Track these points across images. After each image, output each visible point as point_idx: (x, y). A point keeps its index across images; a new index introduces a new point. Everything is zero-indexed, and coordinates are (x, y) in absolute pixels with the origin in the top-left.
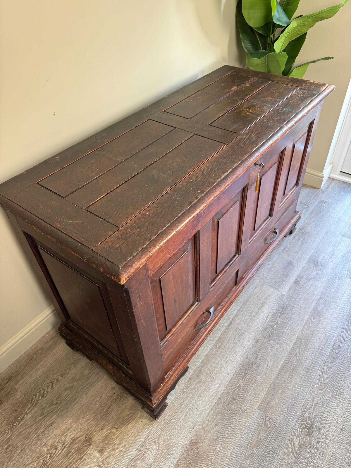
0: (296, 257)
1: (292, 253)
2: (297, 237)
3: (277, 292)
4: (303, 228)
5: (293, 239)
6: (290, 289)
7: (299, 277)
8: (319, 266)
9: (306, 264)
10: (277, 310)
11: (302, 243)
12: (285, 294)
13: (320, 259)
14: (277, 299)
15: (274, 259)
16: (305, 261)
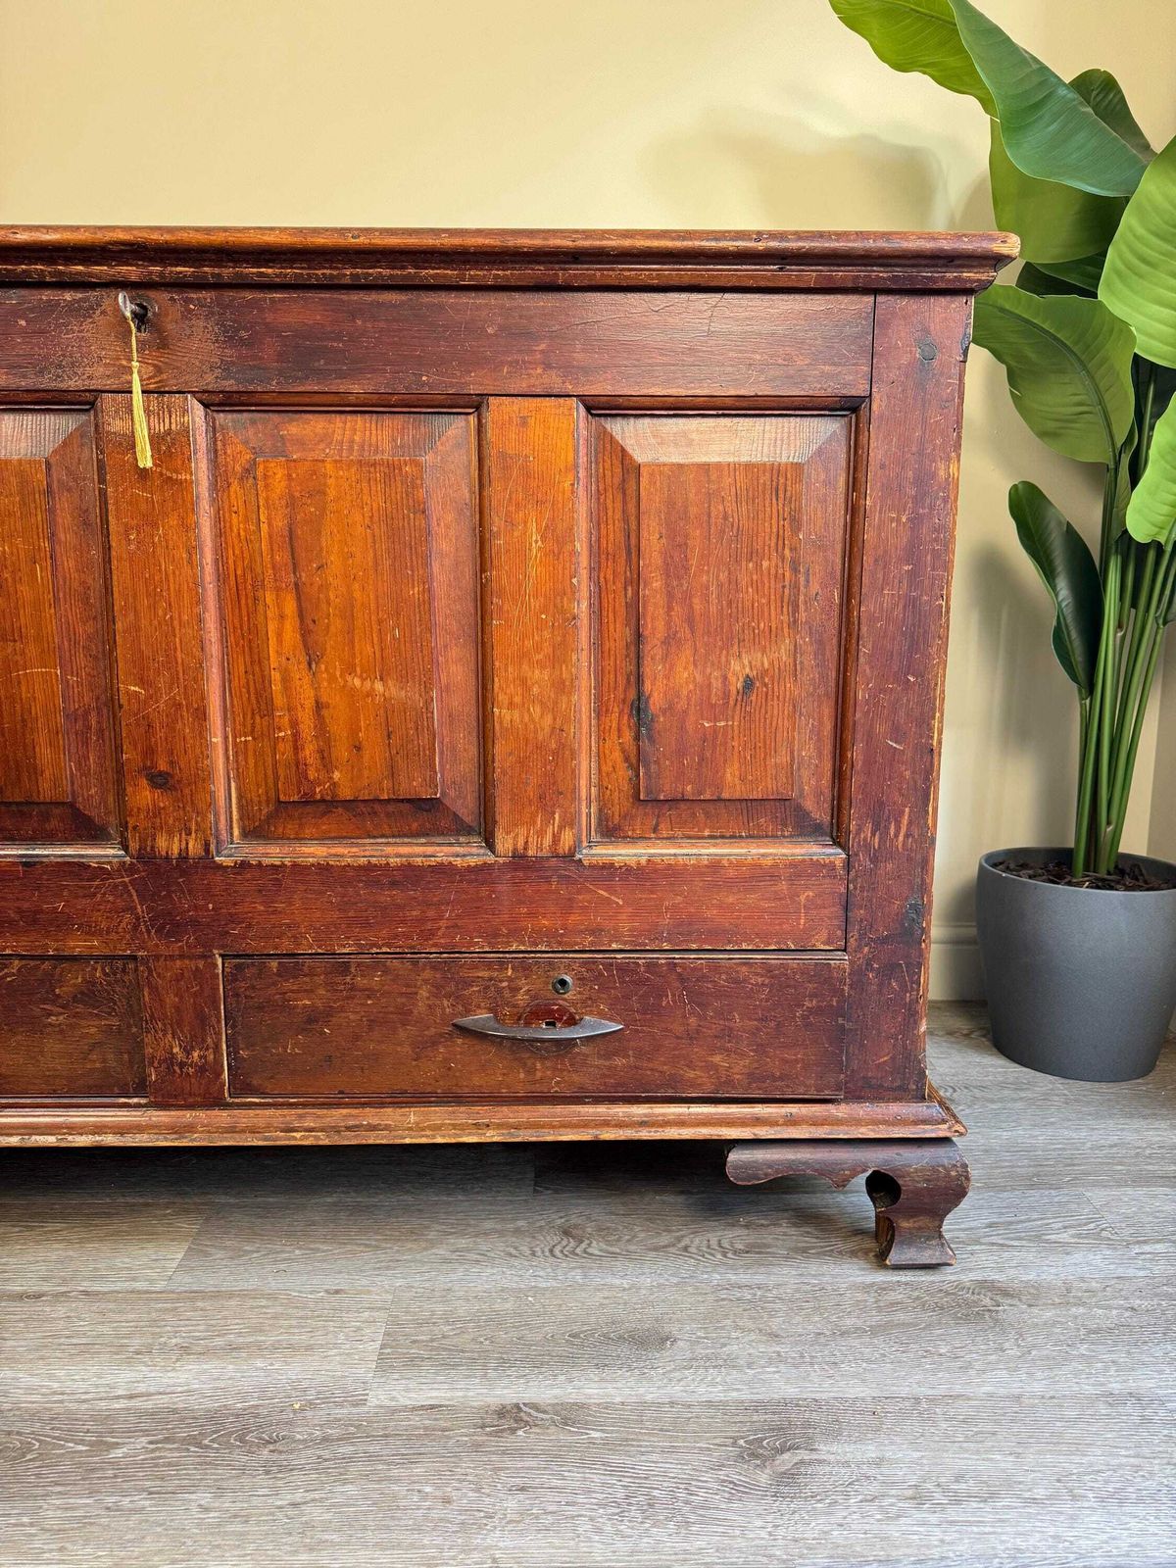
0: (724, 1345)
1: (750, 1325)
2: (893, 1296)
3: (365, 1371)
4: (1006, 1293)
5: (866, 1288)
6: (432, 1407)
7: (569, 1416)
8: (762, 1467)
9: (710, 1404)
10: (212, 1416)
11: (875, 1331)
12: (373, 1401)
13: (834, 1448)
14: (305, 1384)
15: (617, 1282)
16: (735, 1394)
